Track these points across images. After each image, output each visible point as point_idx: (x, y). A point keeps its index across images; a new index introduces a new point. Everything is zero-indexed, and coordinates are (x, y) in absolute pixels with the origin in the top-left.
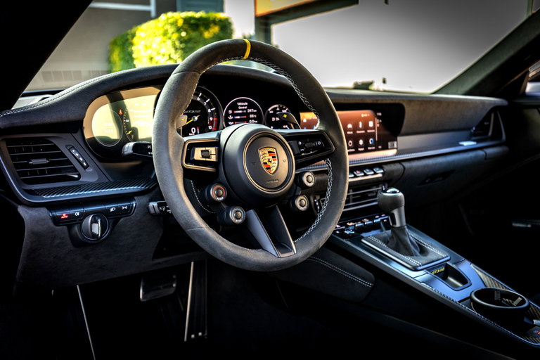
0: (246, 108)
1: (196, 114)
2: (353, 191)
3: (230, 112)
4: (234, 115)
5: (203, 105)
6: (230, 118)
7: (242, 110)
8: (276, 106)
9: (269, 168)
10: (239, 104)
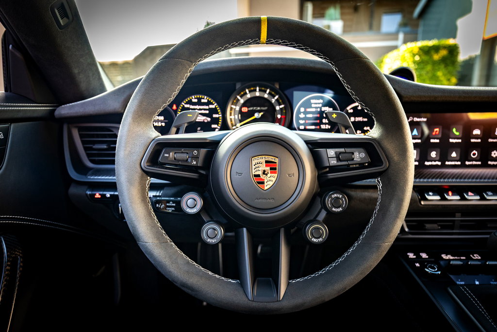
0: (320, 105)
1: (259, 111)
2: (462, 216)
3: (302, 110)
4: (305, 113)
5: (270, 102)
6: (302, 116)
7: (316, 108)
8: (357, 104)
9: (263, 183)
10: (312, 101)
